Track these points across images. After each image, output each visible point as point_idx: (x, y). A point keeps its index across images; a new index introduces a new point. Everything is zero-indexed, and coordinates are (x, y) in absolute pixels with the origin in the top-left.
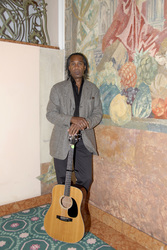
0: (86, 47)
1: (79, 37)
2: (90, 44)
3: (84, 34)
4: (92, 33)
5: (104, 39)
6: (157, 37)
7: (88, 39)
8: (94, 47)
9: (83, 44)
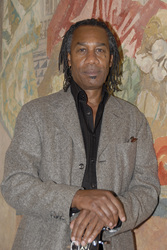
0: (19, 46)
1: (7, 26)
2: (26, 40)
3: (15, 20)
4: (28, 17)
5: (50, 29)
6: (137, 17)
7: (23, 29)
8: (32, 45)
9: (14, 41)
